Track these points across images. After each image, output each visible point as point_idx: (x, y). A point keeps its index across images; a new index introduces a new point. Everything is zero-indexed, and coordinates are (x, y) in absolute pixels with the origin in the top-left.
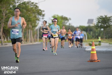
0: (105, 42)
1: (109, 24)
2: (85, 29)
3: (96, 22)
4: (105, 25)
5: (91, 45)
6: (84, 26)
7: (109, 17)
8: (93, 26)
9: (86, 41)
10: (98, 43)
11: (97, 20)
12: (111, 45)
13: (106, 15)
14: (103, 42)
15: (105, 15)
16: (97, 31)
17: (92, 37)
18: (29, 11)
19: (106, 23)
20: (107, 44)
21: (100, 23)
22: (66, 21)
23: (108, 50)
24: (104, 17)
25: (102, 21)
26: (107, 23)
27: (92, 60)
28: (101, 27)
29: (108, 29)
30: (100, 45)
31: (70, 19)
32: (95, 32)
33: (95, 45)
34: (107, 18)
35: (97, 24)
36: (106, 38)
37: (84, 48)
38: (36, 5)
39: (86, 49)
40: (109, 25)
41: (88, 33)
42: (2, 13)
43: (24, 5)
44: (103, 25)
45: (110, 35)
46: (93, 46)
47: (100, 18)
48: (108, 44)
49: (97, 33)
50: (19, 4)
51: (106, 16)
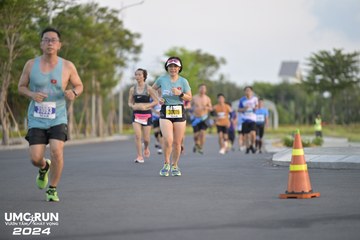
0: (335, 133)
1: (347, 77)
2: (272, 94)
3: (305, 70)
4: (336, 81)
5: (289, 144)
6: (269, 85)
7: (349, 56)
8: (297, 84)
9: (275, 133)
10: (312, 138)
11: (310, 65)
12: (353, 144)
13: (338, 48)
14: (328, 136)
15: (335, 50)
16: (308, 100)
17: (293, 117)
18: (92, 36)
19: (338, 74)
20: (343, 142)
21: (319, 73)
22: (211, 69)
23: (344, 161)
24: (333, 54)
25: (325, 68)
26: (343, 75)
27: (293, 193)
28: (323, 86)
29: (345, 92)
30: (318, 143)
31: (223, 61)
32: (302, 104)
33: (305, 145)
34: (343, 56)
35: (308, 78)
36: (339, 123)
37: (266, 153)
38: (115, 15)
39: (276, 159)
40: (348, 80)
41: (280, 107)
42: (6, 43)
43: (75, 17)
44: (329, 80)
45: (350, 112)
46: (297, 147)
47: (321, 59)
48: (346, 140)
49: (310, 106)
50: (60, 14)
51: (339, 52)
